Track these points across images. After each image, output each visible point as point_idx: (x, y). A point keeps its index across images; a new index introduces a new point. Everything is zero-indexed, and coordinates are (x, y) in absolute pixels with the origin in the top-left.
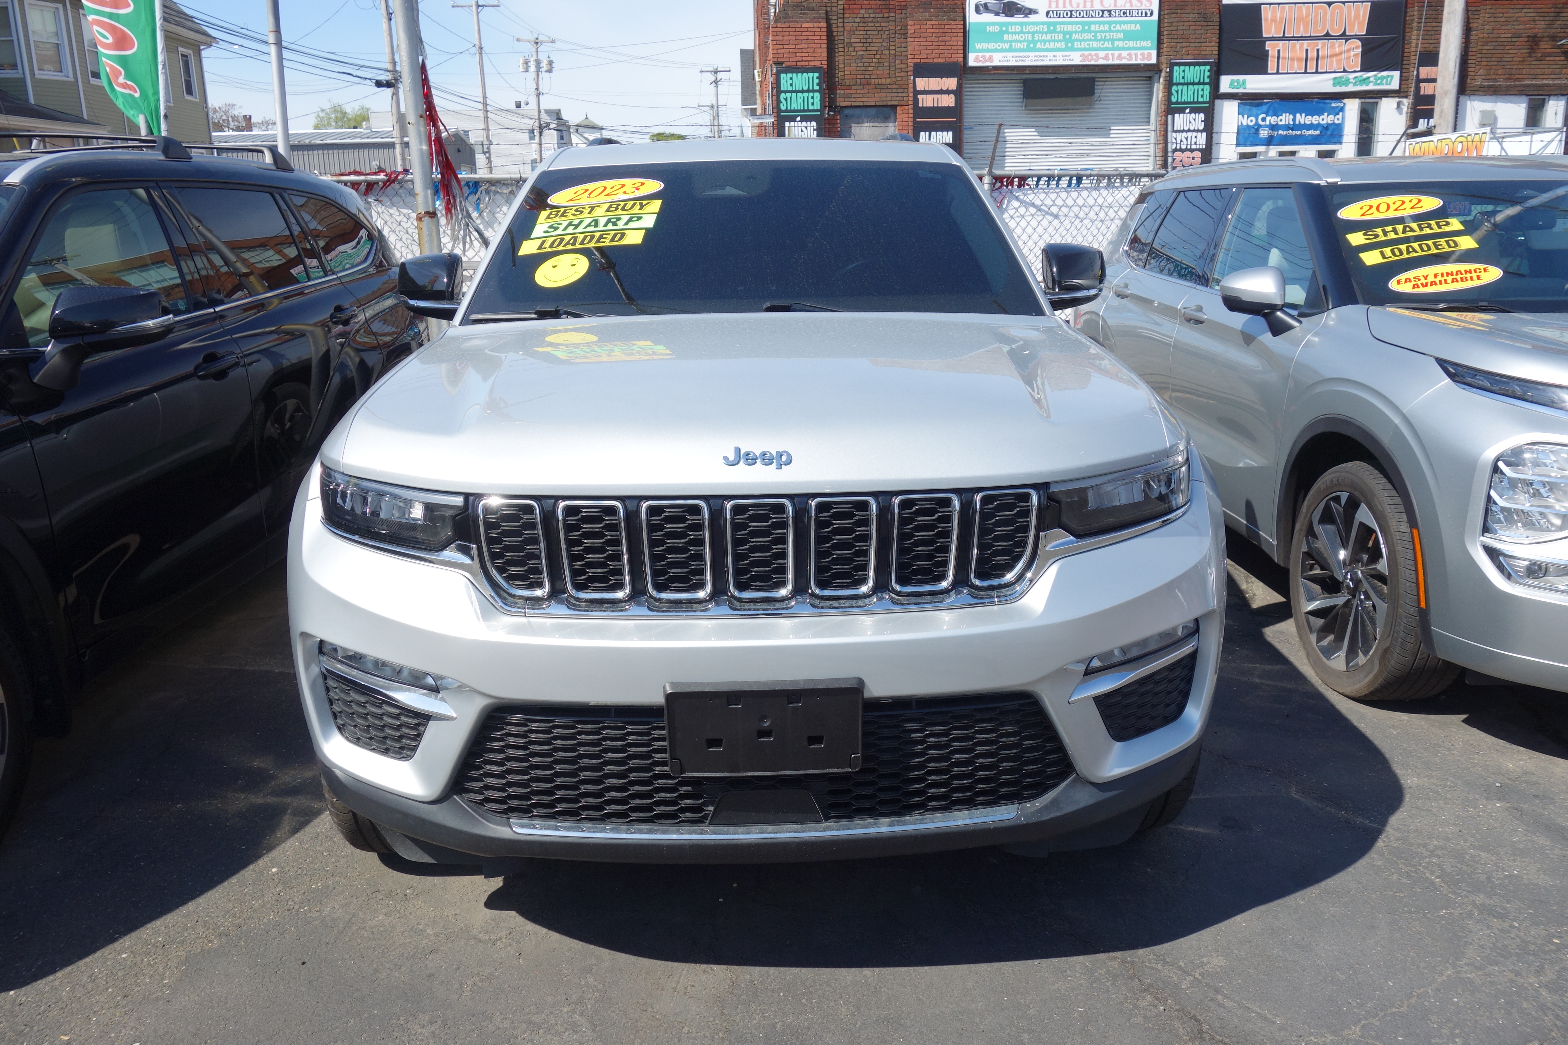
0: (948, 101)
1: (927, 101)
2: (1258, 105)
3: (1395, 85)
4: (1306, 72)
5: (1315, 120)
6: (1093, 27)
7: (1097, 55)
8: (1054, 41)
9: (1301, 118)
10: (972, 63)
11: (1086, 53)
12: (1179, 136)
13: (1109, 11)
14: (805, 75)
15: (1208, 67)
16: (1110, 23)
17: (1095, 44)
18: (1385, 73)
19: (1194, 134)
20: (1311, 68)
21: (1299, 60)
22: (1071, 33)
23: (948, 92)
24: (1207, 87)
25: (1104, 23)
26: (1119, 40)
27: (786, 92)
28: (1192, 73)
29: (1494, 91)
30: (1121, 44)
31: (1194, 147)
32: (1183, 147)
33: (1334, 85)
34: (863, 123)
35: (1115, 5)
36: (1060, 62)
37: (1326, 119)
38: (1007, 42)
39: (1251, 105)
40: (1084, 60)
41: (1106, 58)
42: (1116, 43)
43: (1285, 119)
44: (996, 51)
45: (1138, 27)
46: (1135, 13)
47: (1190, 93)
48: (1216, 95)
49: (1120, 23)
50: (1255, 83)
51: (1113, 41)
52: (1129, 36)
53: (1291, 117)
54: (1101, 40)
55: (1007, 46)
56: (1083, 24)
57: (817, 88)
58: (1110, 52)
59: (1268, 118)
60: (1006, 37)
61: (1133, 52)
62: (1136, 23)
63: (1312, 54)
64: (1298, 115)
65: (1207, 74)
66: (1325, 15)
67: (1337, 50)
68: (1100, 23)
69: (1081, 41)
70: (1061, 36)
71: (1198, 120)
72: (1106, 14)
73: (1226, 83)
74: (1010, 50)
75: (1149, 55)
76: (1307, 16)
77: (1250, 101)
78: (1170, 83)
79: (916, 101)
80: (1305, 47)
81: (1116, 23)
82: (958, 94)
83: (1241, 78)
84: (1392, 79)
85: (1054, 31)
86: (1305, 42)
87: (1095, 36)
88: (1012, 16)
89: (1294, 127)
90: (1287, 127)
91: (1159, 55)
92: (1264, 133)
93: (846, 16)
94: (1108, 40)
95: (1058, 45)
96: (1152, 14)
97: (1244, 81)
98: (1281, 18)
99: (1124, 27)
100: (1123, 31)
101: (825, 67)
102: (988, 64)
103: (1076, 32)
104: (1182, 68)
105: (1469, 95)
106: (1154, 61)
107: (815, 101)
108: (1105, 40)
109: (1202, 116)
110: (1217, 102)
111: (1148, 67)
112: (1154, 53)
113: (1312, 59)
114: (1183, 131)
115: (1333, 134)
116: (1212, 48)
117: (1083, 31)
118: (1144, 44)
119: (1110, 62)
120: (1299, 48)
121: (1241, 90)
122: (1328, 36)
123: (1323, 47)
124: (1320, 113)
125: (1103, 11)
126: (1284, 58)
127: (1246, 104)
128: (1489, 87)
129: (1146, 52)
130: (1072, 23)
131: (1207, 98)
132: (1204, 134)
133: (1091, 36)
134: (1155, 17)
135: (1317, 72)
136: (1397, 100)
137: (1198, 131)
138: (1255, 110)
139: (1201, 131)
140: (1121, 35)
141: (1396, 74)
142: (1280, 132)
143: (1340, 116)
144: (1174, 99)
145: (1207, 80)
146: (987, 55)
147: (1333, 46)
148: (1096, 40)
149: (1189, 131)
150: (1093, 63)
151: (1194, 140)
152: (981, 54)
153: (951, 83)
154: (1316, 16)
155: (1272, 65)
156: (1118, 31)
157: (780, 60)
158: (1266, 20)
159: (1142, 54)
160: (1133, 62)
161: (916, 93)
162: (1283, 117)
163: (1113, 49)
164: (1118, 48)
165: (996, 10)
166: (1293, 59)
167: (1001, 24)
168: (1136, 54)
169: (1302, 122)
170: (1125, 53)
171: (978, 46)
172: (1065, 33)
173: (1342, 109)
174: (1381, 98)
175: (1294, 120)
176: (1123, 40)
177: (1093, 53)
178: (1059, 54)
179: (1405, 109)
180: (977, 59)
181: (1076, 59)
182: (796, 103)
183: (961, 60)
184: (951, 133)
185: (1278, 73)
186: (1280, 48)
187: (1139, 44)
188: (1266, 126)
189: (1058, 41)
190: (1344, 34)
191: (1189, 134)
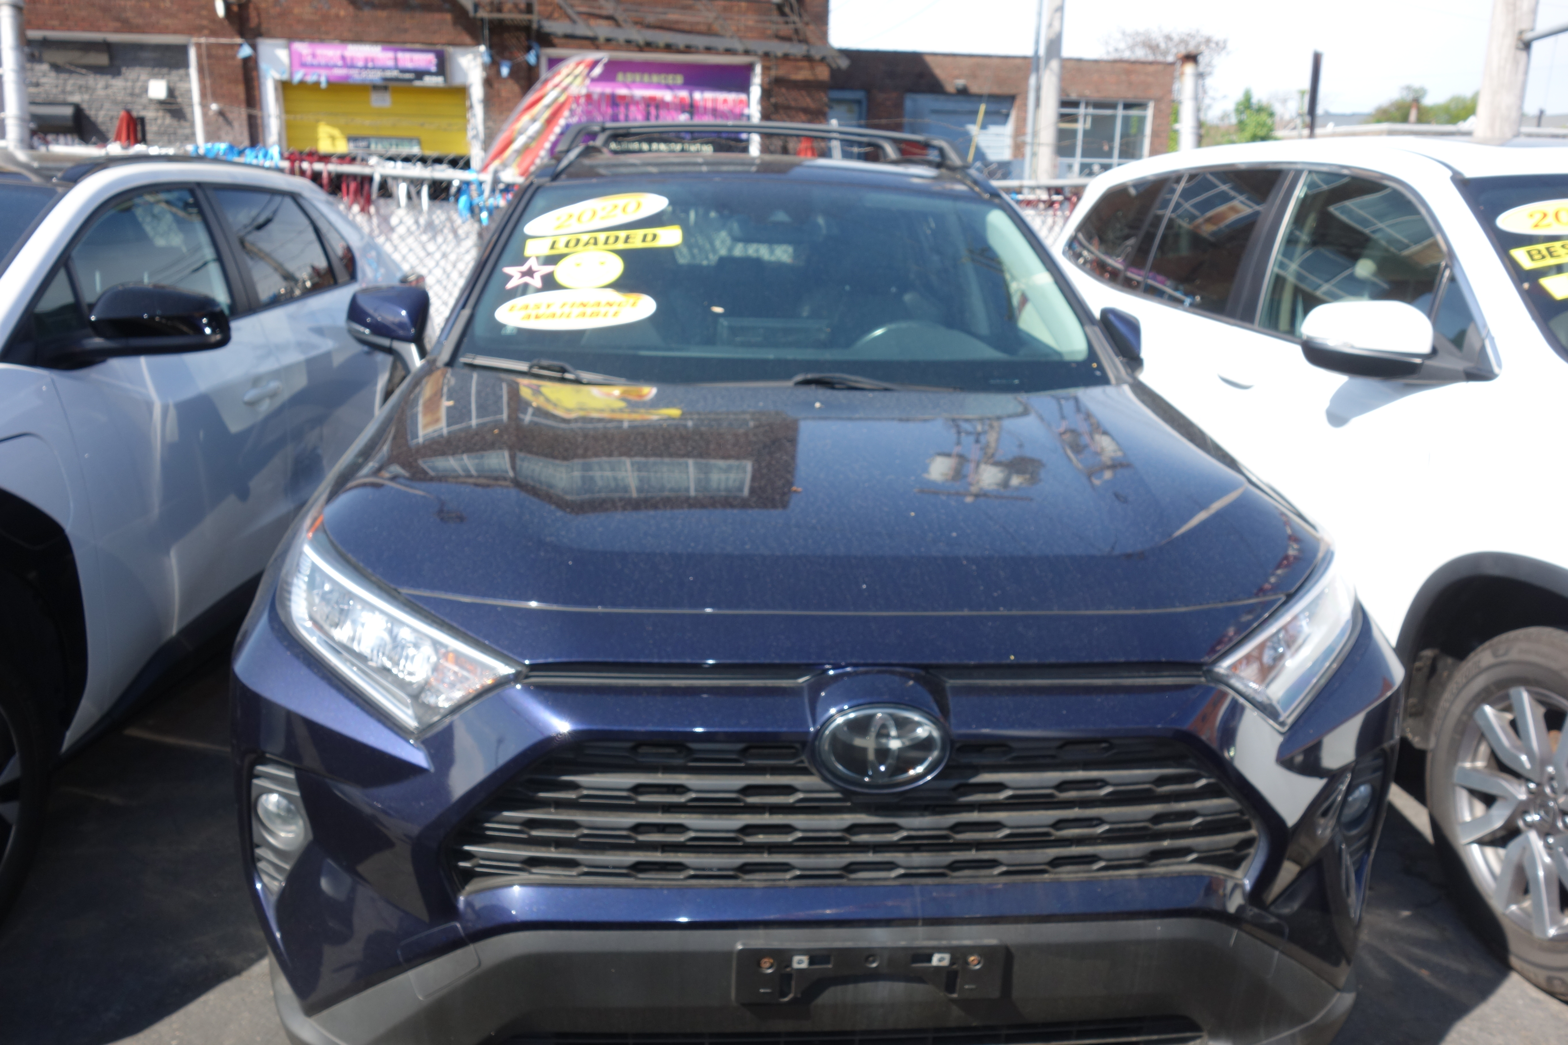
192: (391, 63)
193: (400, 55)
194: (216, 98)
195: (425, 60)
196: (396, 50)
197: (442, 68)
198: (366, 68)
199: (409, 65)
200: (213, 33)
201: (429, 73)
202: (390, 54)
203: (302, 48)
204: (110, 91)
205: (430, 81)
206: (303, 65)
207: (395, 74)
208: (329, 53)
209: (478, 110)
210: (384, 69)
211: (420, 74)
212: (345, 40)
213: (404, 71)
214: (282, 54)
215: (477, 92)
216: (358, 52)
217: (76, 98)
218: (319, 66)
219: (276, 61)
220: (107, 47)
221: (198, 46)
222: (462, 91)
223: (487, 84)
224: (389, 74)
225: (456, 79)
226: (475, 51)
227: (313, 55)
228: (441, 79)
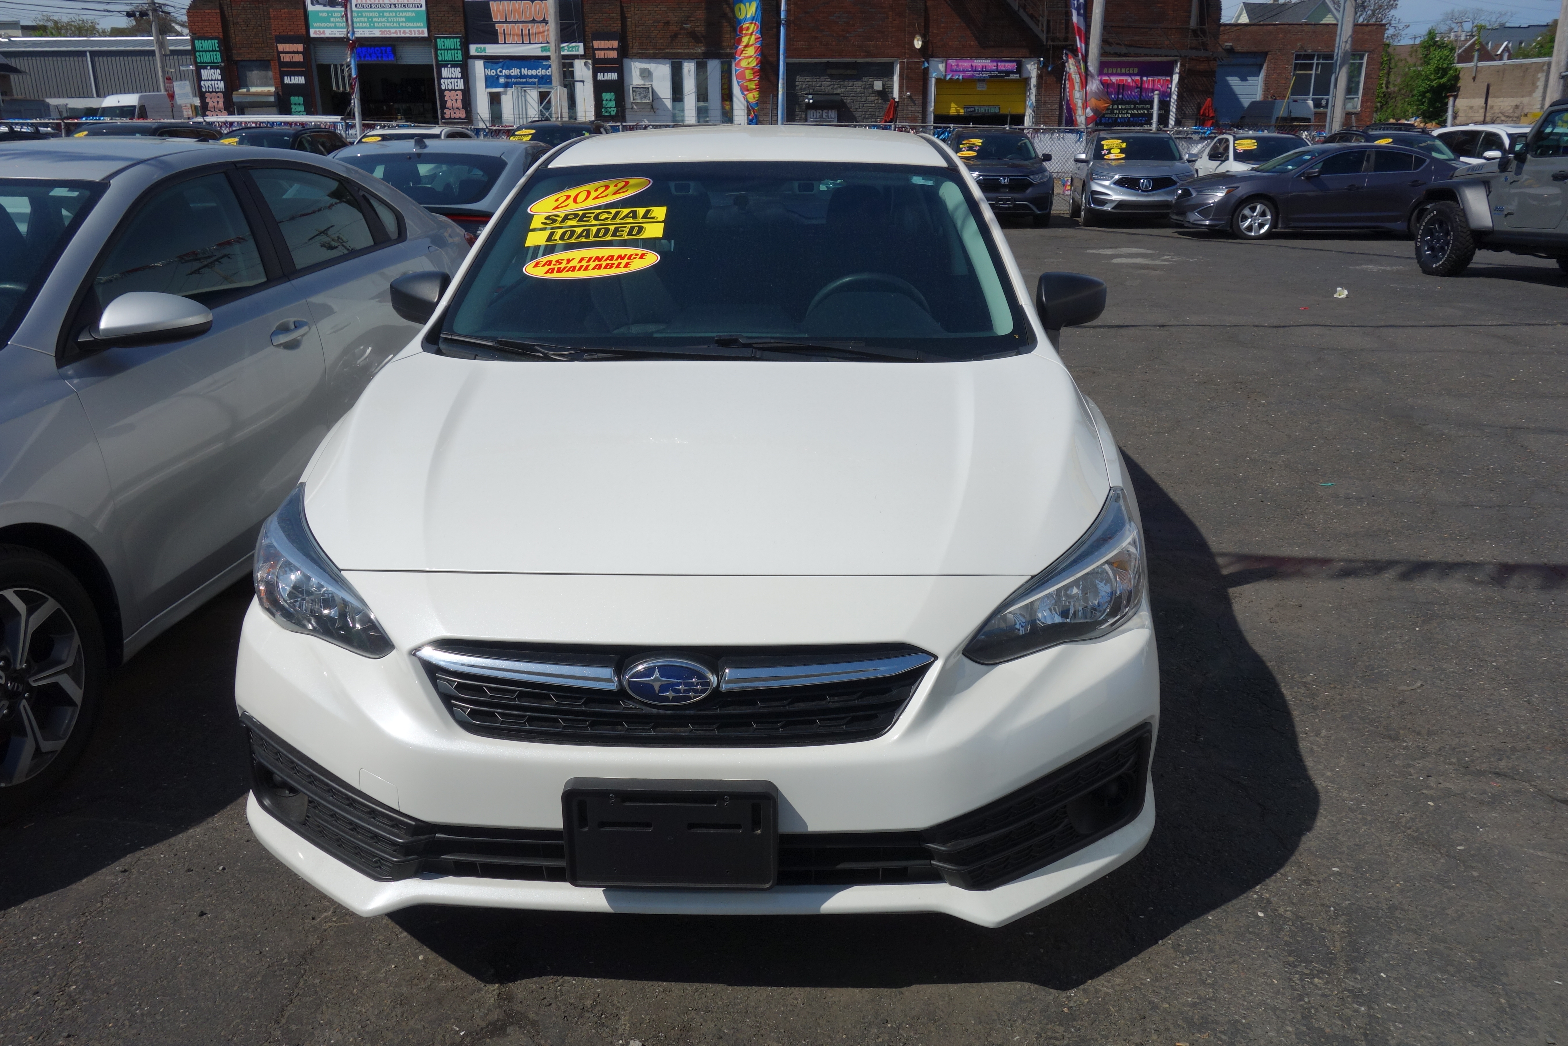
0: (299, 58)
1: (286, 58)
2: (497, 63)
3: (581, 51)
4: (523, 43)
5: (534, 72)
6: (385, 14)
7: (389, 31)
8: (362, 22)
9: (525, 71)
10: (312, 35)
11: (383, 30)
12: (446, 81)
13: (395, 4)
14: (209, 41)
15: (458, 40)
16: (396, 12)
17: (388, 25)
18: (573, 44)
19: (456, 80)
20: (526, 40)
21: (518, 35)
22: (372, 18)
23: (298, 53)
24: (460, 52)
25: (392, 12)
26: (403, 22)
27: (199, 51)
28: (448, 43)
29: (644, 56)
30: (404, 24)
31: (456, 88)
32: (450, 88)
33: (542, 51)
34: (253, 71)
35: (398, 1)
36: (367, 35)
37: (541, 72)
38: (333, 22)
39: (492, 62)
40: (382, 34)
41: (396, 33)
42: (401, 24)
43: (514, 72)
44: (326, 28)
45: (414, 14)
46: (411, 6)
47: (450, 55)
48: (467, 56)
49: (403, 12)
50: (492, 50)
51: (399, 23)
52: (408, 20)
53: (518, 70)
54: (391, 22)
55: (333, 25)
56: (379, 12)
57: (217, 49)
58: (398, 30)
59: (504, 71)
60: (332, 19)
61: (412, 29)
62: (412, 12)
63: (526, 32)
64: (523, 69)
65: (459, 44)
66: (530, 8)
67: (541, 30)
68: (390, 12)
69: (379, 22)
70: (366, 19)
71: (457, 72)
72: (393, 6)
73: (473, 49)
74: (335, 27)
75: (423, 32)
76: (519, 8)
77: (491, 60)
78: (436, 50)
79: (279, 58)
80: (521, 28)
81: (400, 11)
82: (306, 53)
83: (482, 46)
84: (580, 49)
85: (362, 16)
86: (521, 25)
87: (387, 19)
88: (334, 7)
89: (521, 77)
90: (516, 77)
91: (429, 31)
92: (502, 80)
93: (233, 5)
94: (396, 22)
95: (365, 25)
96: (421, 6)
97: (485, 48)
98: (503, 10)
99: (405, 14)
100: (404, 17)
101: (221, 37)
102: (322, 36)
103: (375, 17)
104: (442, 40)
105: (632, 58)
106: (426, 35)
107: (218, 57)
108: (394, 22)
109: (459, 69)
110: (470, 61)
111: (423, 39)
112: (426, 30)
113: (526, 35)
114: (448, 78)
115: (545, 80)
116: (460, 27)
117: (380, 16)
118: (418, 24)
119: (399, 35)
120: (517, 28)
121: (483, 54)
122: (534, 21)
123: (532, 27)
124: (536, 69)
125: (391, 5)
126: (508, 34)
127: (488, 62)
128: (642, 53)
129: (420, 29)
130: (372, 12)
131: (460, 58)
132: (462, 80)
133: (385, 19)
134: (424, 8)
135: (530, 43)
136: (584, 61)
137: (458, 78)
138: (495, 66)
139: (460, 78)
140: (404, 19)
141: (581, 45)
142: (513, 80)
143: (549, 70)
144: (440, 59)
145: (459, 47)
146: (322, 30)
147: (538, 27)
148: (388, 22)
149: (452, 78)
150: (388, 36)
151: (456, 84)
152: (317, 30)
153: (300, 47)
154: (525, 8)
155: (501, 38)
156: (401, 17)
157: (194, 32)
158: (494, 10)
159: (418, 31)
160: (413, 35)
161: (279, 53)
162: (513, 70)
163: (400, 27)
164: (403, 27)
165: (324, 3)
166: (513, 35)
167: (328, 12)
168: (414, 31)
169: (526, 74)
170: (407, 30)
171: (315, 25)
172: (368, 18)
173: (550, 66)
174: (574, 59)
175: (521, 72)
176: (405, 22)
177: (387, 30)
178: (365, 30)
179: (591, 67)
180: (315, 33)
181: (377, 33)
182: (206, 58)
183: (304, 33)
184: (303, 78)
185: (505, 43)
186: (505, 28)
187: (415, 25)
188: (502, 76)
189: (365, 22)
190: (544, 20)
191: (453, 80)
193: (999, 64)
194: (908, 89)
195: (1011, 66)
196: (997, 62)
197: (1020, 69)
198: (982, 71)
199: (1003, 69)
200: (911, 57)
201: (1013, 73)
202: (995, 64)
203: (952, 62)
204: (854, 87)
205: (1013, 76)
206: (952, 71)
207: (996, 73)
208: (965, 64)
209: (1033, 91)
210: (990, 72)
211: (1008, 73)
212: (973, 57)
213: (1000, 72)
214: (941, 67)
215: (1034, 81)
216: (979, 63)
217: (838, 91)
218: (960, 71)
219: (938, 69)
220: (854, 66)
221: (902, 63)
222: (1027, 82)
223: (1040, 77)
224: (993, 74)
225: (1025, 75)
226: (1035, 60)
227: (957, 66)
228: (1018, 75)
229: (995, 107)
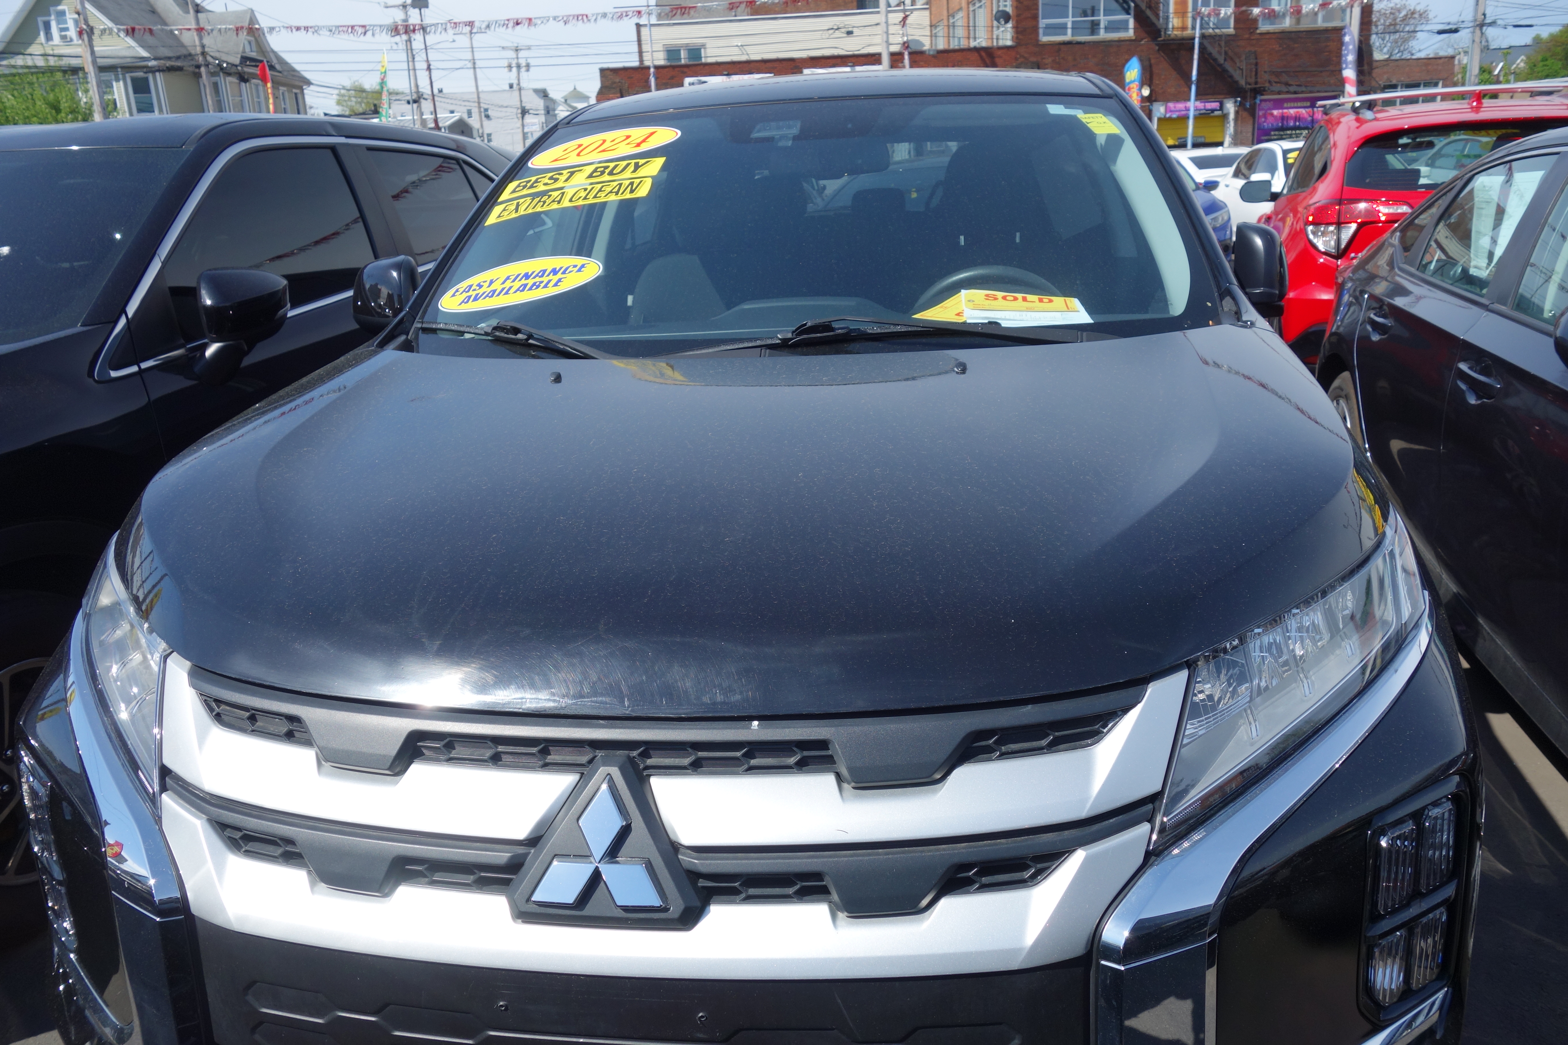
192: (1203, 108)
193: (1206, 104)
195: (1215, 105)
196: (1205, 102)
197: (1221, 108)
198: (1193, 110)
199: (1209, 108)
201: (1217, 110)
202: (1203, 104)
203: (1171, 105)
205: (1217, 113)
206: (1171, 111)
207: (1204, 111)
208: (1181, 106)
209: (1232, 124)
210: (1200, 110)
211: (1213, 111)
213: (1207, 110)
214: (1164, 108)
215: (1232, 116)
216: (1190, 104)
218: (1177, 111)
219: (1159, 110)
222: (1225, 117)
223: (1237, 113)
224: (1202, 112)
225: (1225, 111)
226: (1233, 100)
227: (1175, 107)
228: (1220, 112)
229: (1201, 137)
